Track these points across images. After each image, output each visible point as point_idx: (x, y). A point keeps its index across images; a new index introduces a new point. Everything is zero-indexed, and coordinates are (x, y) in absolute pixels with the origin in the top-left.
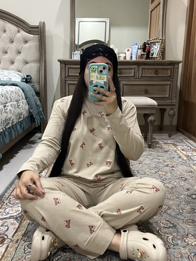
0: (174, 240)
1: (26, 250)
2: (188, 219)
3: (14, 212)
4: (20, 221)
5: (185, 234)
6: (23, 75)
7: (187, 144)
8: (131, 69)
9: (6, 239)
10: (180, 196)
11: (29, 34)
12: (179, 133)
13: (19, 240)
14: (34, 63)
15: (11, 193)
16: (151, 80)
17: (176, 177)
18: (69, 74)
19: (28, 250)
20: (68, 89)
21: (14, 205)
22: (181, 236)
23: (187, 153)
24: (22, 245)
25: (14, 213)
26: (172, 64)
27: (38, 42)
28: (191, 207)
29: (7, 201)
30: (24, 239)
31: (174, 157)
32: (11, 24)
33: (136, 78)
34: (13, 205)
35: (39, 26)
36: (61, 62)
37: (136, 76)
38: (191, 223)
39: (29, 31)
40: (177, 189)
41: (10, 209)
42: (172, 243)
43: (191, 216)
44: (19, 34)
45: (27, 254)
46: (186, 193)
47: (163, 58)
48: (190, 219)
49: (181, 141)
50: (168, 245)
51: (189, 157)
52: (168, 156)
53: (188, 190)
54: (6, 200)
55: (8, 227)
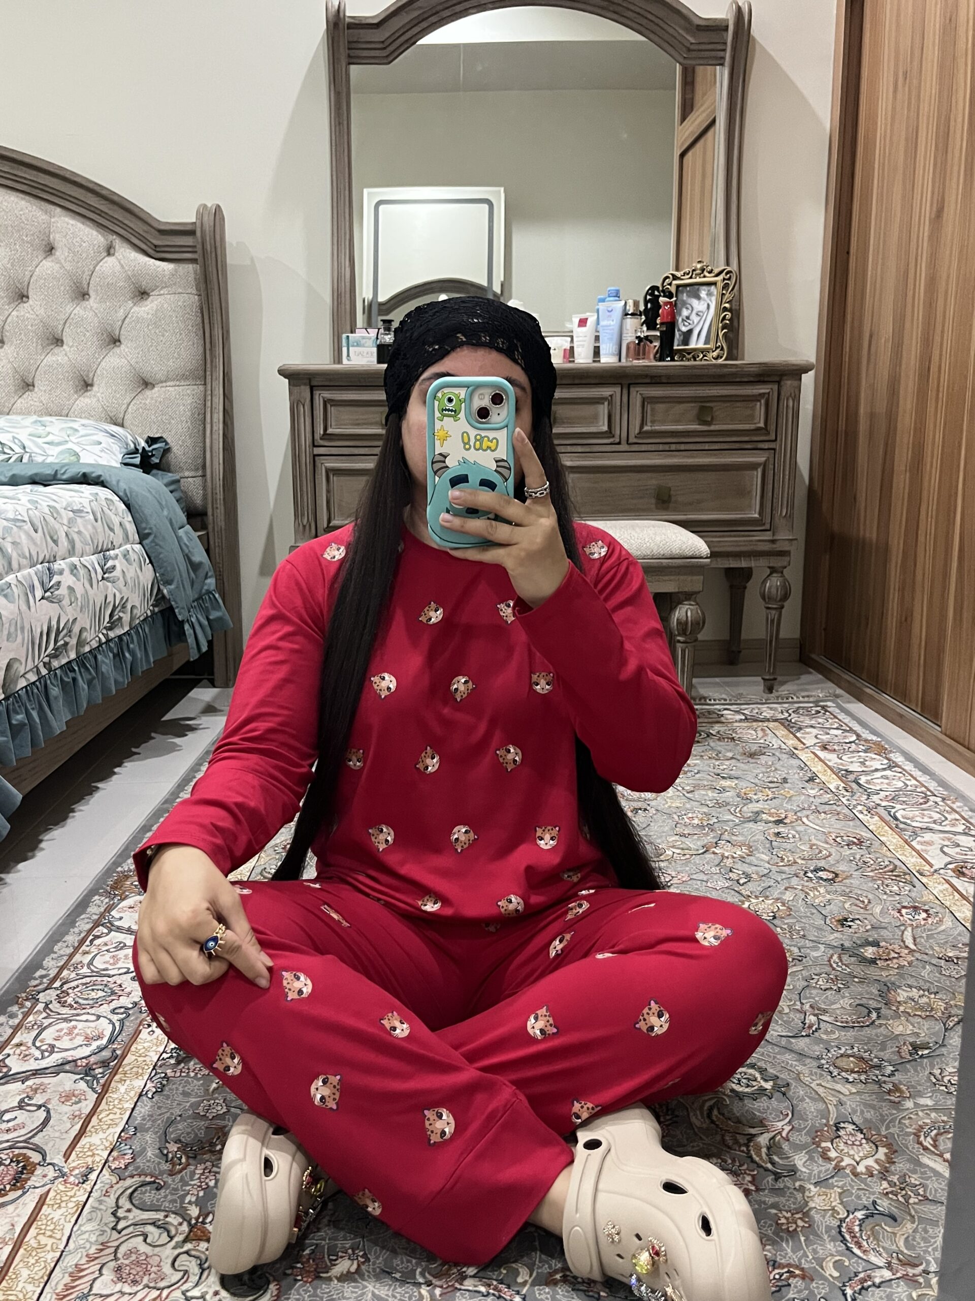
0: (775, 1154)
1: (121, 1213)
2: (842, 1056)
3: (79, 1040)
4: (102, 1081)
5: (824, 1121)
6: (130, 437)
7: (845, 721)
8: (598, 401)
9: (39, 1164)
10: (808, 951)
11: (156, 259)
12: (810, 673)
13: (92, 1170)
14: (178, 383)
15: (71, 956)
16: (683, 447)
17: (794, 868)
18: (330, 431)
19: (131, 1215)
20: (328, 491)
21: (78, 1011)
22: (807, 1134)
23: (841, 759)
24: (106, 1194)
25: (76, 1048)
26: (769, 376)
27: (195, 292)
28: (858, 1002)
29: (52, 994)
30: (117, 1163)
31: (785, 780)
32: (77, 217)
33: (618, 440)
34: (75, 1012)
35: (198, 225)
36: (294, 377)
37: (618, 432)
38: (853, 1072)
39: (156, 246)
40: (795, 920)
41: (61, 1030)
42: (769, 1166)
43: (856, 1039)
44: (110, 260)
45: (123, 1233)
46: (834, 938)
47: (735, 351)
48: (849, 1056)
49: (819, 709)
50: (753, 1176)
51: (851, 777)
52: (761, 775)
53: (843, 925)
54: (46, 989)
55: (48, 1112)
